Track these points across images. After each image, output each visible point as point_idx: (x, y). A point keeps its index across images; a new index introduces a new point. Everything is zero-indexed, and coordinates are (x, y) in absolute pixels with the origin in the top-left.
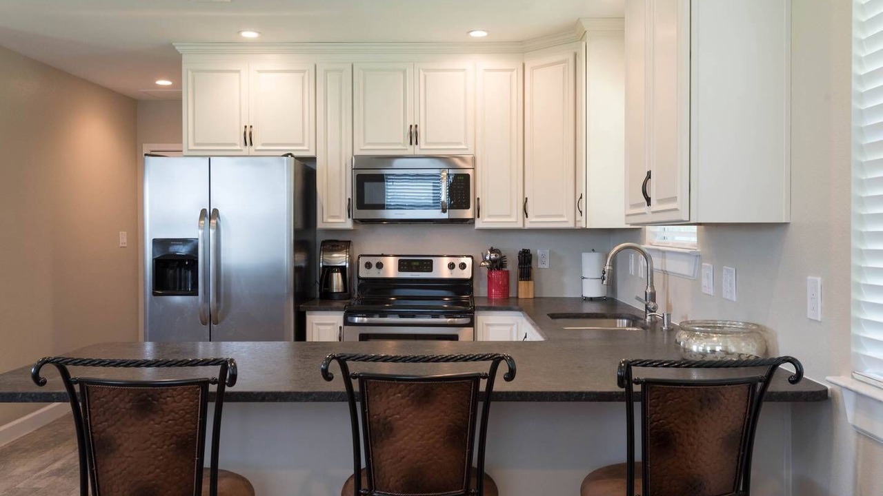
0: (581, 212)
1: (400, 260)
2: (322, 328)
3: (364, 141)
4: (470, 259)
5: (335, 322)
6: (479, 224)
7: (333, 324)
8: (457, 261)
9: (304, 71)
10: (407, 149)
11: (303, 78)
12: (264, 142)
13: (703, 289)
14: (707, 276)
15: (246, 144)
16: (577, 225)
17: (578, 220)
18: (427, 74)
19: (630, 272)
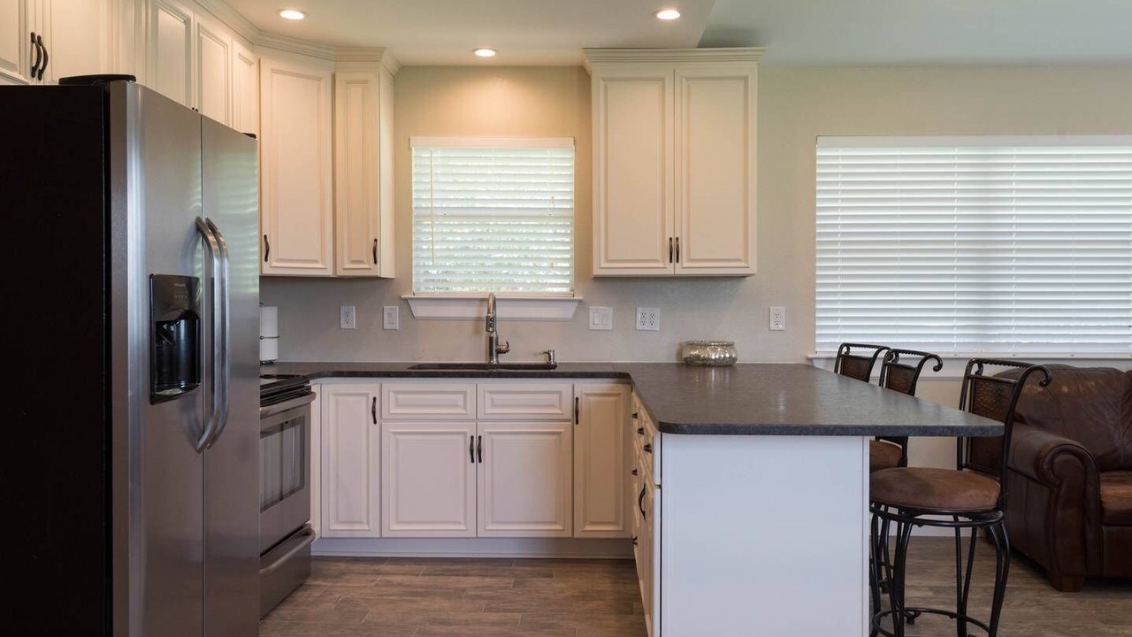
0: (376, 260)
13: (592, 327)
14: (601, 316)
15: (33, 72)
16: (342, 273)
17: (350, 267)
18: (203, 36)
19: (344, 326)
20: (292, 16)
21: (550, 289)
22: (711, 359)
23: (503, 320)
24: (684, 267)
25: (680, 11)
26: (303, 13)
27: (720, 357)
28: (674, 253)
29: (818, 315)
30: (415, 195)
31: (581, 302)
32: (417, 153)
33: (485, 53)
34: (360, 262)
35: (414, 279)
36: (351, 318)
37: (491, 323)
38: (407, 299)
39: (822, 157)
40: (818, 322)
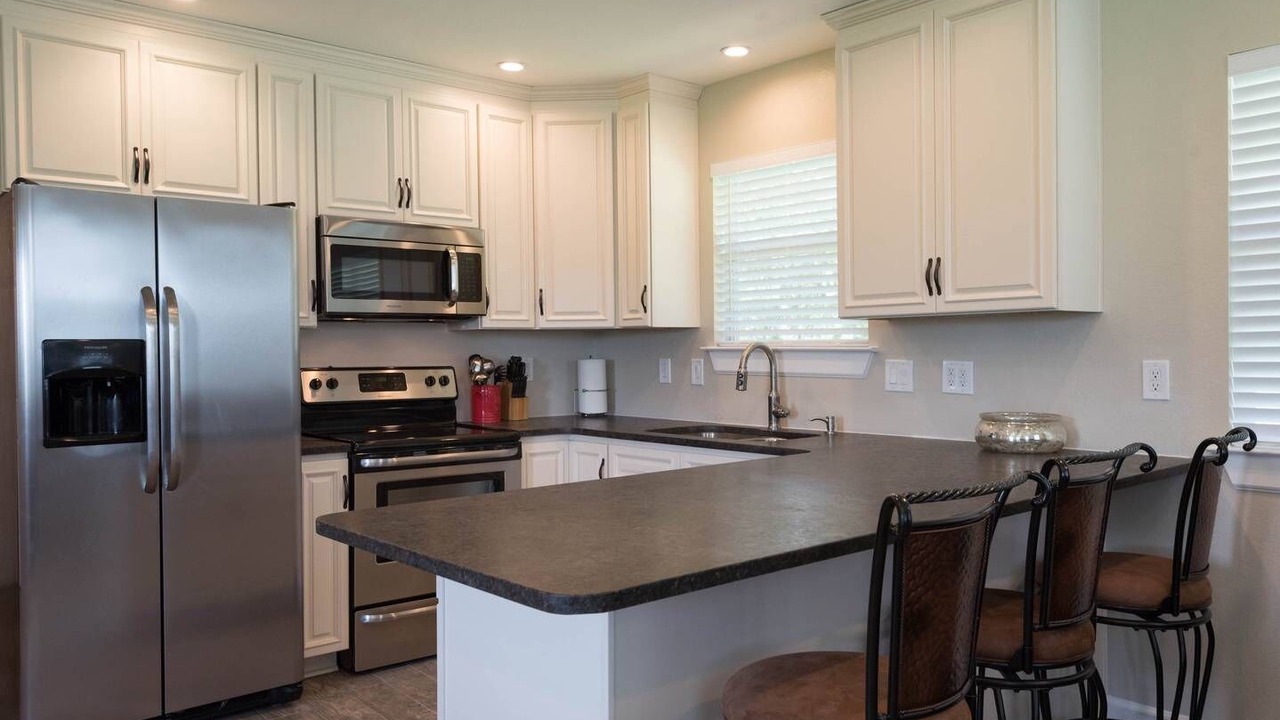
0: (645, 308)
1: (360, 376)
2: (314, 480)
3: (334, 196)
4: (451, 371)
5: (336, 469)
6: (487, 323)
7: (332, 473)
8: (437, 375)
9: (238, 72)
10: (394, 213)
11: (236, 81)
12: (169, 180)
13: (888, 387)
14: (899, 373)
15: (136, 179)
16: (622, 324)
17: (630, 318)
18: (419, 108)
19: (662, 380)
20: (512, 67)
21: (824, 337)
22: (1006, 441)
23: (794, 376)
24: (950, 301)
26: (522, 63)
27: (1023, 440)
28: (933, 280)
29: (1234, 374)
30: (716, 232)
31: (875, 353)
32: (717, 183)
33: (737, 52)
34: (636, 311)
35: (717, 328)
36: (667, 372)
37: (742, 380)
38: (708, 351)
39: (1240, 92)
40: (1234, 389)
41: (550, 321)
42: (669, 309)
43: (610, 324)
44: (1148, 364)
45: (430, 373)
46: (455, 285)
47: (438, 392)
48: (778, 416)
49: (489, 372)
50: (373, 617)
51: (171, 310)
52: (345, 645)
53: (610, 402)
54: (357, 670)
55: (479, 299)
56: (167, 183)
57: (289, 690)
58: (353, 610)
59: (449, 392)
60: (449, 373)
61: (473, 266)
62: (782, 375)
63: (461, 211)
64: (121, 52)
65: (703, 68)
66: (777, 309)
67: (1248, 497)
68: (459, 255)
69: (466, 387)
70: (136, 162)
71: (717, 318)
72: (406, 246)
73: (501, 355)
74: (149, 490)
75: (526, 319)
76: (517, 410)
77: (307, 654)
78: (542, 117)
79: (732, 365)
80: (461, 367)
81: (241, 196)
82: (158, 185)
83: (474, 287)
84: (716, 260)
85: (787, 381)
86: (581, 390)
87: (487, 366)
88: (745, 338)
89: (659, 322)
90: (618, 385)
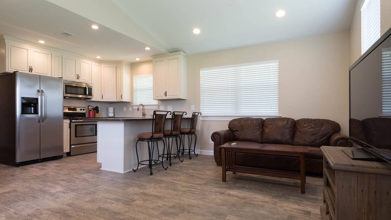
0: (122, 98)
1: (68, 108)
2: (65, 123)
3: (65, 76)
7: (68, 122)
9: (48, 54)
10: (76, 80)
11: (48, 56)
14: (162, 108)
15: (30, 71)
16: (117, 101)
17: (119, 100)
18: (81, 63)
19: (124, 111)
20: (98, 57)
24: (168, 97)
25: (150, 48)
26: (100, 57)
28: (166, 94)
29: (201, 107)
30: (134, 87)
31: (158, 105)
32: (134, 79)
33: (138, 59)
34: (120, 99)
35: (134, 102)
36: (125, 109)
37: (138, 109)
38: (132, 106)
39: (201, 73)
40: (201, 109)
41: (104, 100)
42: (126, 99)
43: (115, 101)
44: (192, 106)
45: (81, 108)
46: (87, 93)
47: (82, 111)
48: (144, 115)
49: (92, 108)
50: (74, 146)
51: (43, 93)
52: (69, 151)
53: (114, 115)
54: (71, 155)
55: (91, 96)
56: (35, 73)
57: (61, 156)
58: (70, 145)
59: (84, 112)
60: (85, 108)
61: (90, 90)
62: (145, 109)
63: (88, 80)
64: (27, 50)
65: (132, 61)
66: (144, 102)
67: (202, 122)
68: (88, 88)
69: (88, 111)
70: (30, 68)
71: (134, 100)
72: (74, 85)
73: (94, 105)
74: (38, 122)
75: (99, 99)
76: (97, 115)
77: (64, 152)
78: (103, 66)
79: (137, 108)
80: (87, 108)
81: (49, 75)
82: (33, 73)
83: (90, 94)
84: (134, 91)
85: (146, 110)
86: (109, 112)
87: (92, 107)
88: (138, 104)
89: (124, 101)
90: (115, 112)
